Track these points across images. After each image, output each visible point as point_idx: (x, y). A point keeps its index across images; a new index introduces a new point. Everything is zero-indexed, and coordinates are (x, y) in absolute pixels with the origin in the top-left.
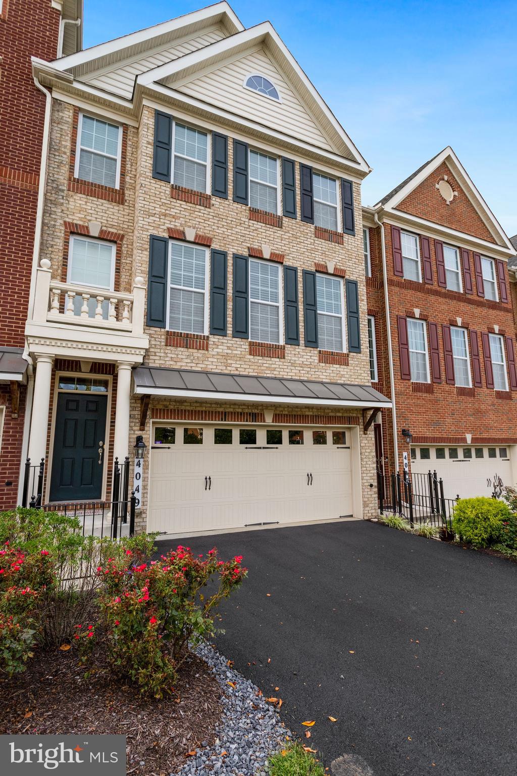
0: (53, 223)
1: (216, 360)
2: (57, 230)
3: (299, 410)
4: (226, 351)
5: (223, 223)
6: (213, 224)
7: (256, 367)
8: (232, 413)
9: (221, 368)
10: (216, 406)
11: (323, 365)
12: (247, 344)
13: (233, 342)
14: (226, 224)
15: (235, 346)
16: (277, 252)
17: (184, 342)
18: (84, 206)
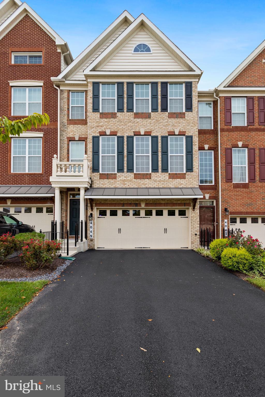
0: (63, 139)
1: (120, 183)
2: (65, 141)
3: (158, 201)
4: (124, 179)
5: (122, 123)
6: (117, 125)
7: (137, 184)
8: (126, 204)
9: (122, 185)
10: (120, 201)
11: (171, 180)
12: (133, 174)
13: (127, 174)
14: (123, 123)
15: (128, 176)
16: (148, 130)
17: (106, 177)
18: (73, 129)
